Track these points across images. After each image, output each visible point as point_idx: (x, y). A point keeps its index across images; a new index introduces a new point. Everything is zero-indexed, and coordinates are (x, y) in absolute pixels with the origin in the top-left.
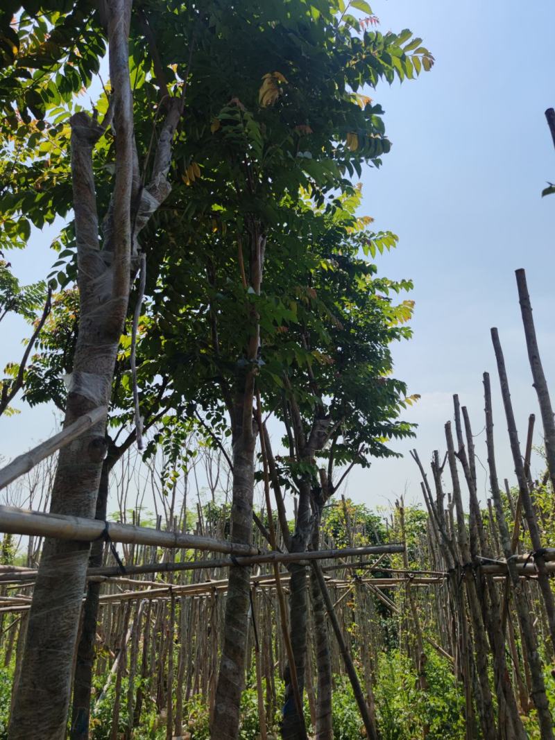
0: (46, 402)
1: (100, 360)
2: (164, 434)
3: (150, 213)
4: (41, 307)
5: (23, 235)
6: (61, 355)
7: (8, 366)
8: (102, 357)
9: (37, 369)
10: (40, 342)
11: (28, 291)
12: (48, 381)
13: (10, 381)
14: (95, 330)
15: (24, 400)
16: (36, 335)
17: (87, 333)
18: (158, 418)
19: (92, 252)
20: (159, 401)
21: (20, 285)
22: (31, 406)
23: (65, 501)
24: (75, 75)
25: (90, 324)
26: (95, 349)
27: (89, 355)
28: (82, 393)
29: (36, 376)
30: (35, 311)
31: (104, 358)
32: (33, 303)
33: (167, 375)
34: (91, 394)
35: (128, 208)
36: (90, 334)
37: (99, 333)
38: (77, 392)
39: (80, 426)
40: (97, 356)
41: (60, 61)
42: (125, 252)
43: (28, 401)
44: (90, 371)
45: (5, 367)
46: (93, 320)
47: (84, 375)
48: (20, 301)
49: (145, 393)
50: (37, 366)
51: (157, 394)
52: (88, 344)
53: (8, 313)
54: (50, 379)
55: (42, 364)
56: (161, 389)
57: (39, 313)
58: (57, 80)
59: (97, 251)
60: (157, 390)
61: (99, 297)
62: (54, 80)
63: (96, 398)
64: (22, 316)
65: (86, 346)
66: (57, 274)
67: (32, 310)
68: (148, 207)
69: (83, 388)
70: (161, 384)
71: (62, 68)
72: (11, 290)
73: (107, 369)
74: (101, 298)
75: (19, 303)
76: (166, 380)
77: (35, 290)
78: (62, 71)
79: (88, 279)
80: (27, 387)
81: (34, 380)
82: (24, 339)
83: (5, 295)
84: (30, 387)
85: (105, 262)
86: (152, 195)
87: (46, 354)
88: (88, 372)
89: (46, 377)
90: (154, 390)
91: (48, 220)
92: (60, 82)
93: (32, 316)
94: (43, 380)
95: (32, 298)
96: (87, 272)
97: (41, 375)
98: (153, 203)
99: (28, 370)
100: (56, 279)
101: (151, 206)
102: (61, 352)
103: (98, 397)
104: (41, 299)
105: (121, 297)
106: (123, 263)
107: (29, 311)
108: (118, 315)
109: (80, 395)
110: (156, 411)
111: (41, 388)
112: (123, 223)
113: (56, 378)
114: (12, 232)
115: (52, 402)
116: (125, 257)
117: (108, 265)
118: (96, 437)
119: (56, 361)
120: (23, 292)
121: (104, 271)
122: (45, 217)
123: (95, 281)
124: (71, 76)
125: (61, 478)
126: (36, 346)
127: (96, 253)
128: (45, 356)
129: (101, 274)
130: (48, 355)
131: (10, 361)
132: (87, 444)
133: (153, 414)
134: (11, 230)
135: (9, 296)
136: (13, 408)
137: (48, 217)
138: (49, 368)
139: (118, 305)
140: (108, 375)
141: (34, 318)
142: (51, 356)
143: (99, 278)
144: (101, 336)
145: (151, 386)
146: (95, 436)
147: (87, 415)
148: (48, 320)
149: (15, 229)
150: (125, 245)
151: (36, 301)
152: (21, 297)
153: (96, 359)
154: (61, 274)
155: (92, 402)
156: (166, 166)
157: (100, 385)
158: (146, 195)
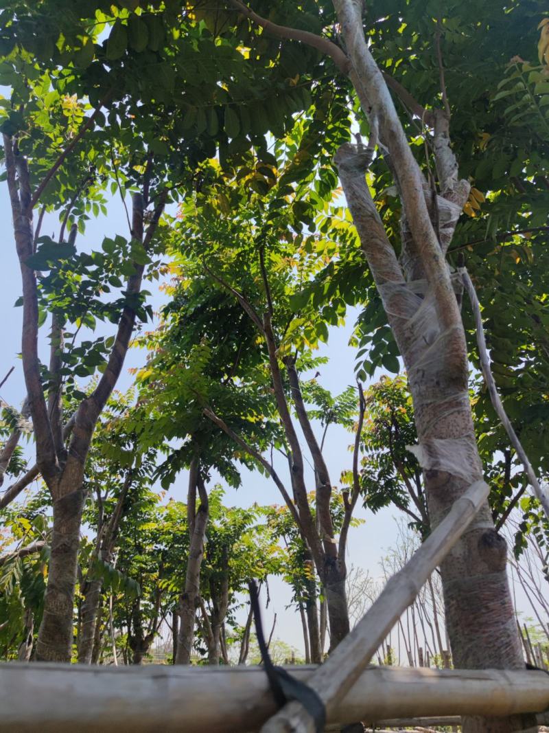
0: (387, 506)
1: (451, 418)
2: (530, 521)
3: (453, 222)
4: (355, 411)
5: (322, 337)
6: (388, 453)
7: (342, 475)
8: (452, 414)
9: (370, 473)
10: (364, 445)
11: (341, 400)
12: (382, 482)
13: (348, 489)
14: (432, 380)
15: (366, 507)
16: (358, 439)
17: (423, 388)
18: (514, 503)
19: (398, 289)
20: (509, 483)
21: (333, 396)
22: (374, 513)
23: (471, 640)
24: (330, 175)
25: (423, 376)
26: (440, 406)
27: (435, 415)
28: (443, 468)
29: (370, 480)
30: (351, 418)
31: (456, 414)
32: (348, 409)
33: (508, 449)
34: (458, 469)
35: (427, 216)
36: (427, 388)
37: (438, 383)
38: (435, 468)
39: (462, 515)
40: (446, 413)
41: (314, 169)
42: (440, 269)
43: (370, 507)
44: (443, 436)
45: (340, 476)
46: (425, 369)
47: (437, 443)
48: (337, 411)
49: (489, 475)
50: (368, 470)
51: (503, 474)
52: (429, 402)
53: (330, 425)
54: (384, 479)
55: (372, 466)
56: (506, 466)
57: (356, 418)
58: (316, 188)
59: (403, 285)
60: (501, 470)
61: (424, 338)
62: (313, 189)
63: (463, 472)
64: (342, 425)
65: (427, 405)
66: (362, 364)
67: (348, 417)
68: (449, 215)
69: (442, 461)
70: (504, 461)
71: (318, 174)
72: (327, 403)
73: (465, 428)
74: (427, 339)
75: (336, 414)
76: (508, 456)
77: (347, 398)
78: (318, 178)
79: (404, 321)
80: (365, 493)
81: (370, 485)
82: (349, 446)
83: (322, 410)
84: (367, 493)
85: (418, 295)
86: (450, 200)
87: (373, 456)
88: (441, 438)
89: (380, 479)
90: (499, 470)
91: (340, 315)
92: (318, 188)
93: (350, 422)
94: (378, 482)
95: (346, 406)
96: (400, 314)
97: (374, 478)
98: (454, 209)
99: (361, 475)
100: (363, 369)
101: (452, 212)
102: (386, 450)
103: (467, 470)
104: (354, 403)
105: (454, 326)
106: (441, 283)
107: (346, 419)
108: (457, 350)
109: (441, 472)
110: (510, 494)
111: (378, 492)
112: (426, 236)
113: (390, 477)
114: (312, 338)
115: (392, 505)
116: (442, 275)
117: (421, 296)
118: (484, 531)
119: (384, 460)
120: (337, 403)
121: (419, 305)
122: (337, 312)
123: (413, 320)
124: (327, 178)
125: (454, 602)
126: (362, 450)
127: (404, 288)
128: (373, 458)
129: (416, 310)
130: (375, 456)
131: (342, 470)
132: (475, 544)
133: (507, 498)
134: (310, 337)
135: (326, 409)
136: (358, 518)
137: (340, 312)
138: (380, 469)
139: (452, 339)
140: (469, 436)
141: (352, 424)
142: (378, 456)
143: (417, 315)
144: (442, 386)
145: (493, 466)
146: (482, 529)
147: (463, 497)
148: (365, 421)
149: (313, 334)
150: (437, 261)
151: (350, 407)
152: (336, 408)
153: (445, 418)
154: (366, 363)
155: (461, 479)
156: (453, 169)
157: (463, 452)
158: (441, 202)
